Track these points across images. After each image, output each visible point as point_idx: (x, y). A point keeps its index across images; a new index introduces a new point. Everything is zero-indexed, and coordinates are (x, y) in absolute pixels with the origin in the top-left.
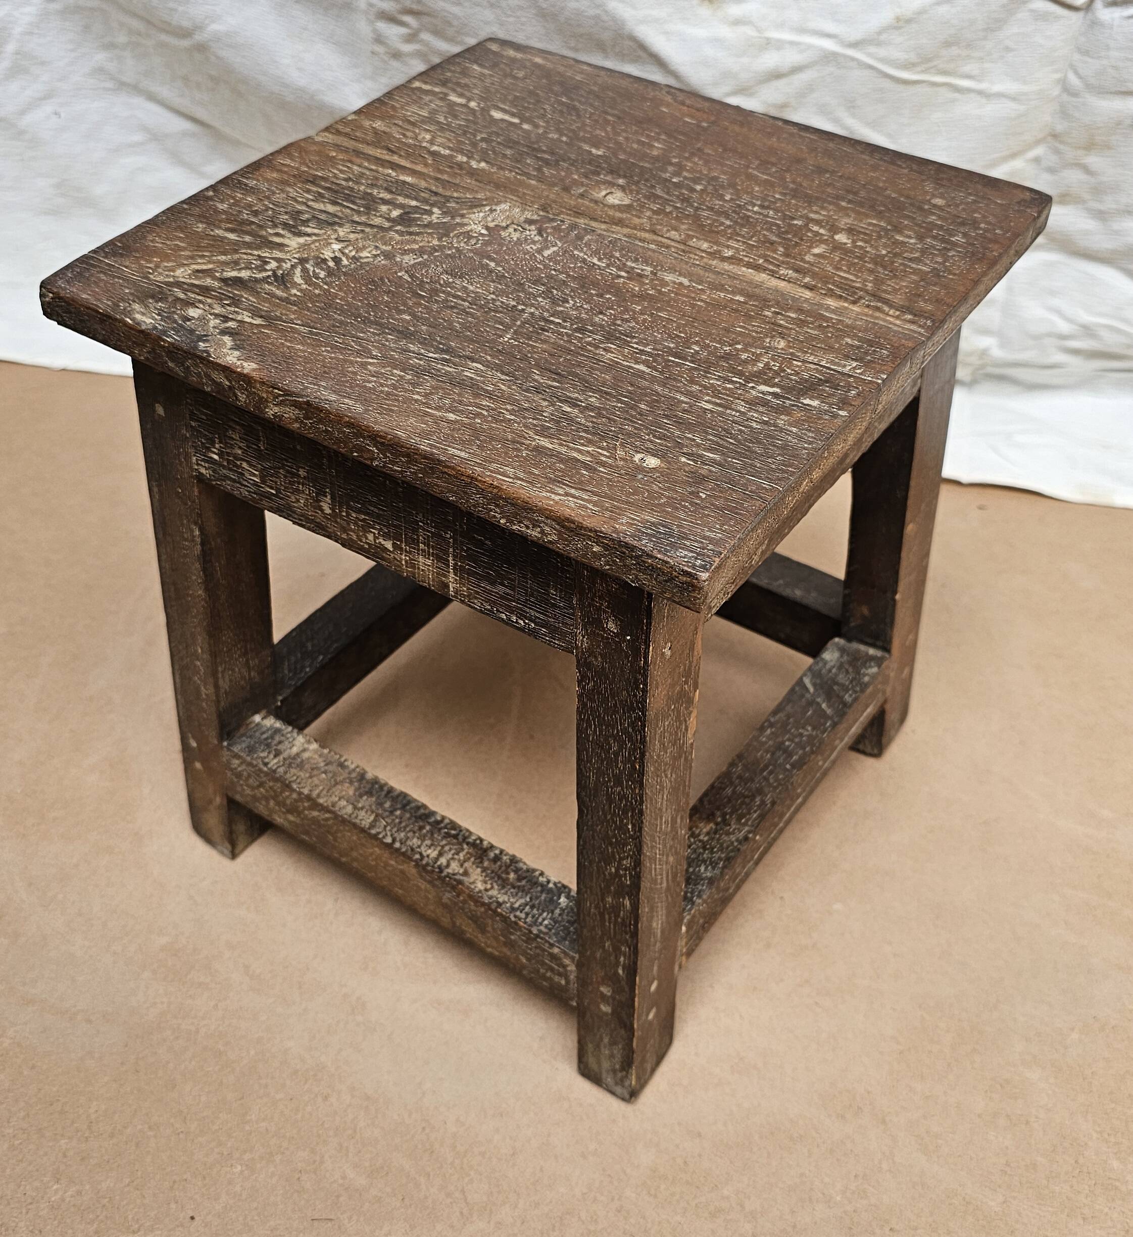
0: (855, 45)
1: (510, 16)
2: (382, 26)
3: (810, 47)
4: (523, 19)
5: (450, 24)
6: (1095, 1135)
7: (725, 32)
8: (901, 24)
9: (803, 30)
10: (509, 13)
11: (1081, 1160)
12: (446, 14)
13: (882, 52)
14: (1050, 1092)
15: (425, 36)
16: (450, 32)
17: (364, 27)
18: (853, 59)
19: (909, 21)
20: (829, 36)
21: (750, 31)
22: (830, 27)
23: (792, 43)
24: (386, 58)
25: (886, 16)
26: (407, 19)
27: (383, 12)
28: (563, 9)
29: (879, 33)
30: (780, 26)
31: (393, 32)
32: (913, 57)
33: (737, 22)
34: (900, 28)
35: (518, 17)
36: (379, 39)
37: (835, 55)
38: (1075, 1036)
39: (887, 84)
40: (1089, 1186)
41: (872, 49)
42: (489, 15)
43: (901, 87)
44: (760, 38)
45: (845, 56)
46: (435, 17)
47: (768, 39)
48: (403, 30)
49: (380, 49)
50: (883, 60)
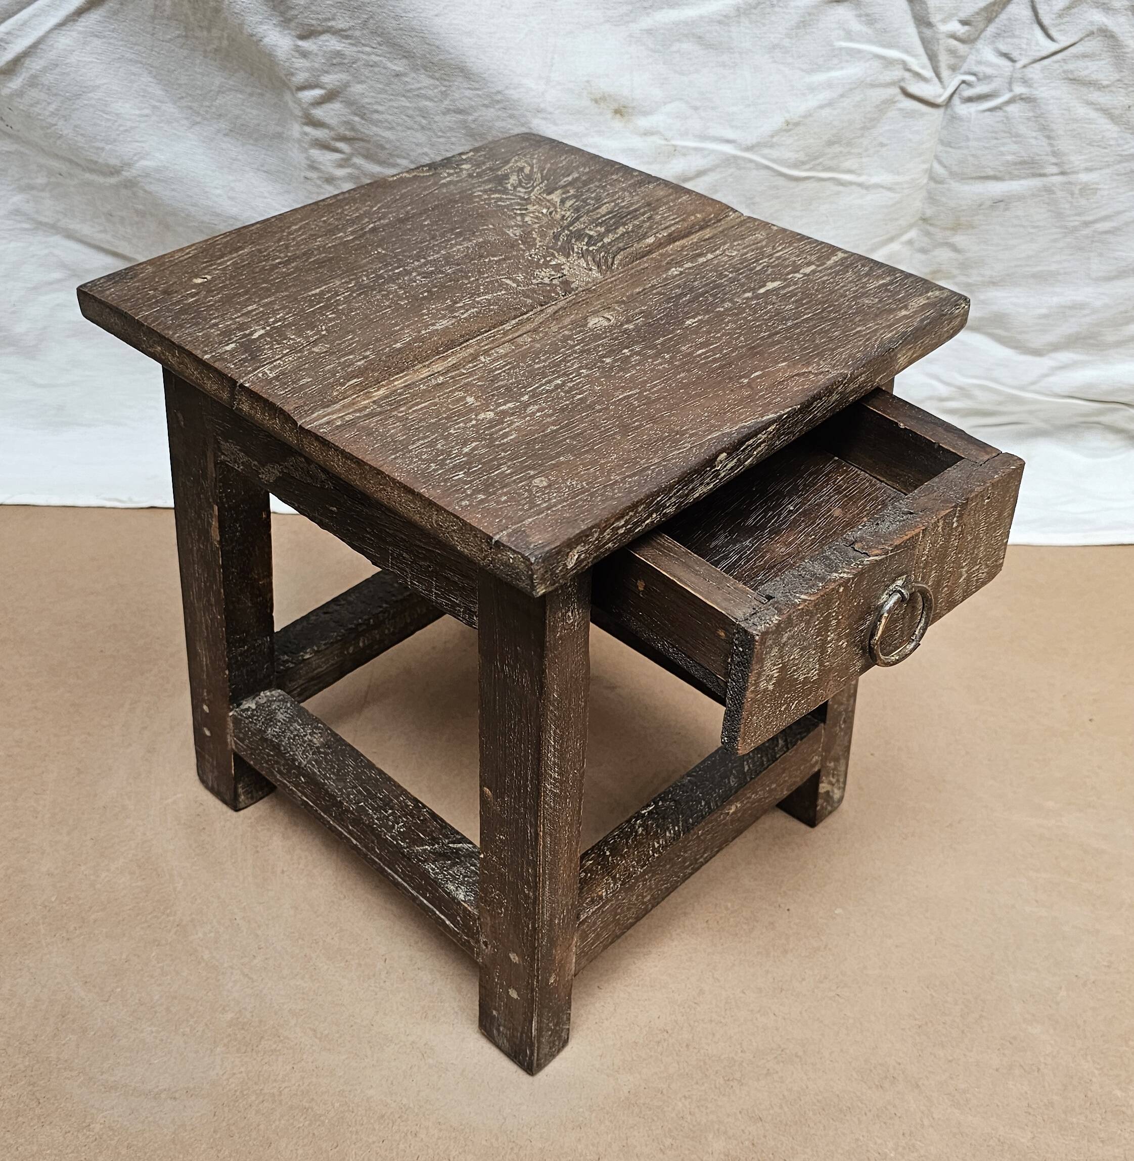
0: (749, 149)
1: (440, 137)
2: (315, 153)
3: (712, 151)
4: (453, 139)
5: (383, 148)
6: (1096, 1072)
7: (638, 142)
8: (790, 127)
9: (704, 138)
10: (440, 134)
11: (1090, 1094)
12: (378, 138)
13: (775, 153)
14: (1052, 1042)
15: (358, 161)
16: (383, 155)
17: (296, 156)
18: (751, 161)
19: (797, 124)
20: (728, 141)
21: (658, 140)
22: (730, 134)
23: (696, 149)
24: (319, 182)
25: (776, 121)
26: (340, 145)
27: (317, 140)
28: (490, 128)
29: (772, 136)
30: (684, 134)
31: (327, 159)
32: (801, 156)
33: (647, 133)
34: (790, 130)
35: (449, 138)
36: (313, 166)
37: (735, 157)
38: (1063, 993)
39: (781, 182)
40: (1101, 1115)
41: (766, 151)
42: (421, 137)
43: (793, 184)
44: (667, 145)
45: (744, 159)
46: (368, 142)
47: (675, 146)
48: (337, 156)
49: (313, 175)
50: (774, 161)
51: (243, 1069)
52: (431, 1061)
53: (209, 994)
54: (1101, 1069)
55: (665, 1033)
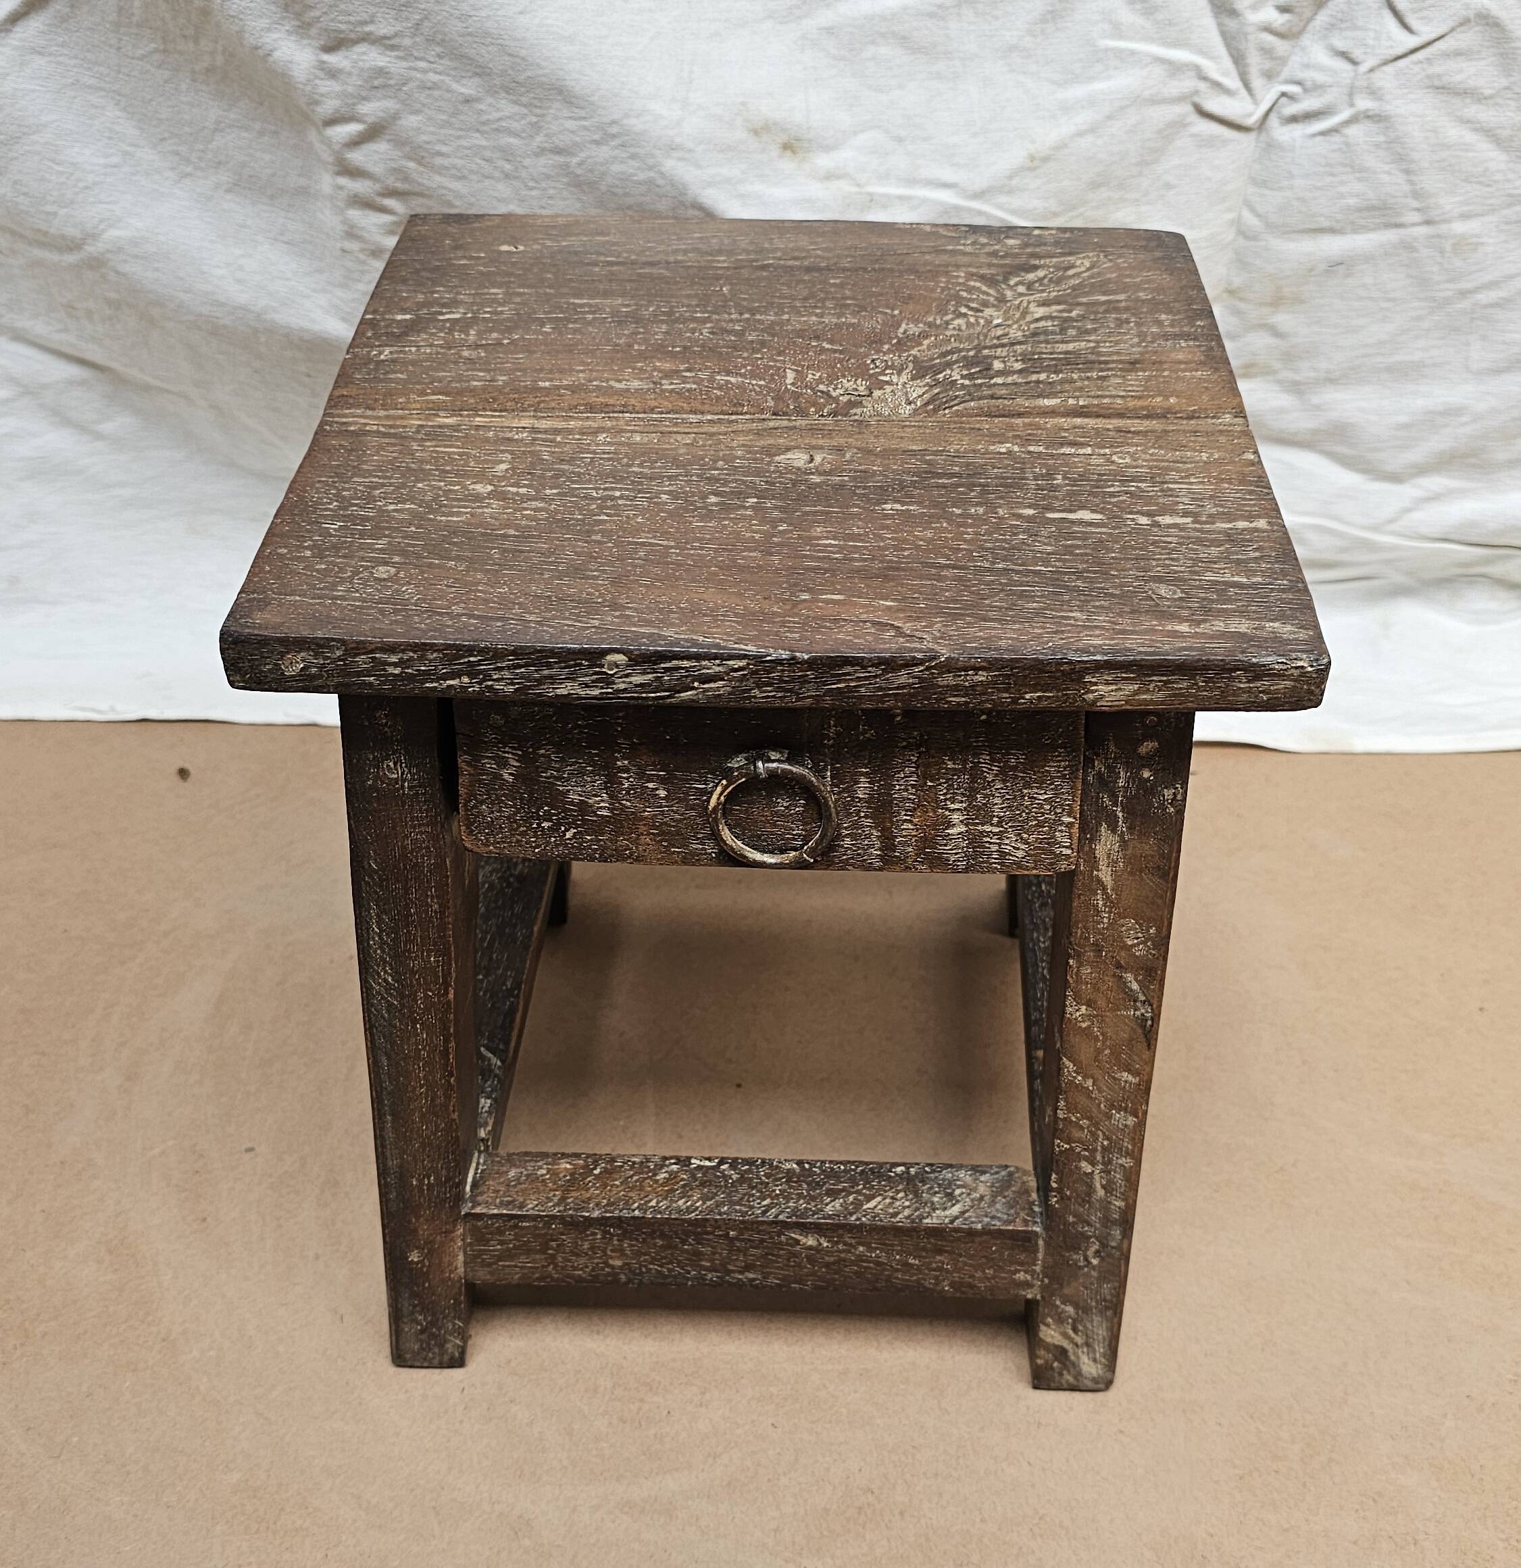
0: (978, 196)
1: (532, 189)
2: (355, 214)
3: (925, 201)
4: (551, 192)
5: (451, 206)
6: (1501, 1545)
7: (816, 190)
8: (1036, 163)
9: (911, 182)
10: (531, 184)
12: (444, 192)
13: (1015, 202)
14: (1436, 1499)
17: (329, 219)
18: (980, 213)
19: (1046, 159)
20: (946, 186)
21: (845, 187)
22: (948, 175)
23: (901, 198)
24: (362, 257)
25: (1016, 155)
26: (390, 203)
27: (355, 196)
28: (604, 174)
29: (1010, 178)
30: (884, 177)
31: (371, 222)
32: (1053, 205)
33: (829, 177)
34: (1035, 168)
35: (545, 189)
36: (352, 233)
37: (957, 208)
38: (1449, 1423)
41: (1003, 199)
42: (505, 190)
44: (861, 193)
45: (970, 210)
46: (430, 197)
47: (871, 194)
48: (385, 218)
49: (354, 246)
50: (1013, 212)
51: (252, 1559)
52: (527, 1542)
53: (207, 1444)
54: (1507, 1540)
55: (869, 1495)
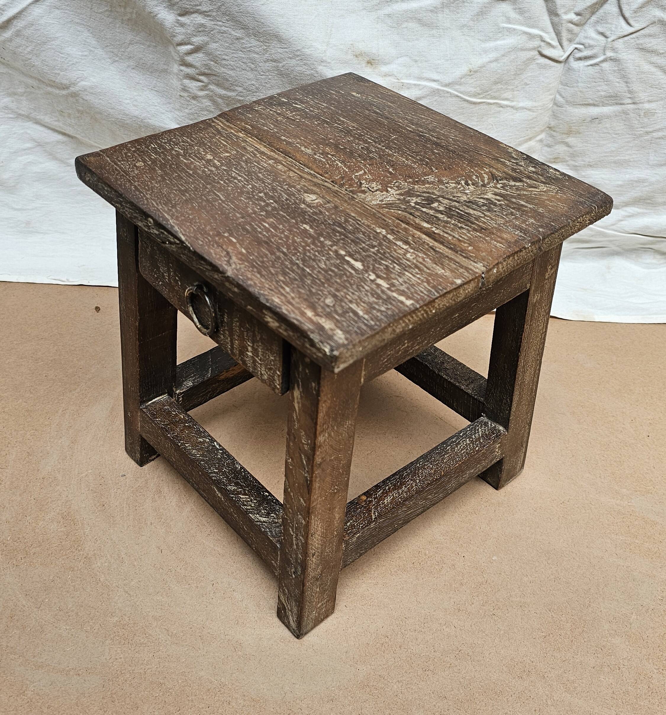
0: (447, 85)
2: (187, 82)
3: (425, 86)
5: (227, 80)
8: (472, 73)
9: (420, 78)
11: (651, 686)
12: (225, 75)
13: (462, 88)
15: (211, 87)
16: (227, 85)
17: (175, 83)
18: (448, 92)
19: (476, 72)
20: (434, 81)
21: (393, 79)
22: (436, 77)
23: (415, 85)
24: (188, 99)
25: (464, 69)
26: (202, 78)
27: (188, 74)
28: (293, 71)
29: (461, 78)
30: (409, 76)
31: (193, 85)
32: (478, 90)
33: (386, 74)
34: (471, 75)
36: (185, 89)
37: (438, 90)
38: (634, 617)
39: (465, 105)
40: (658, 700)
41: (457, 87)
42: (250, 75)
43: (473, 106)
44: (399, 82)
45: (443, 91)
46: (219, 76)
47: (402, 83)
48: (200, 84)
49: (185, 94)
50: (461, 93)
51: (122, 656)
52: (240, 653)
53: (103, 604)
54: (658, 669)
55: (386, 639)
